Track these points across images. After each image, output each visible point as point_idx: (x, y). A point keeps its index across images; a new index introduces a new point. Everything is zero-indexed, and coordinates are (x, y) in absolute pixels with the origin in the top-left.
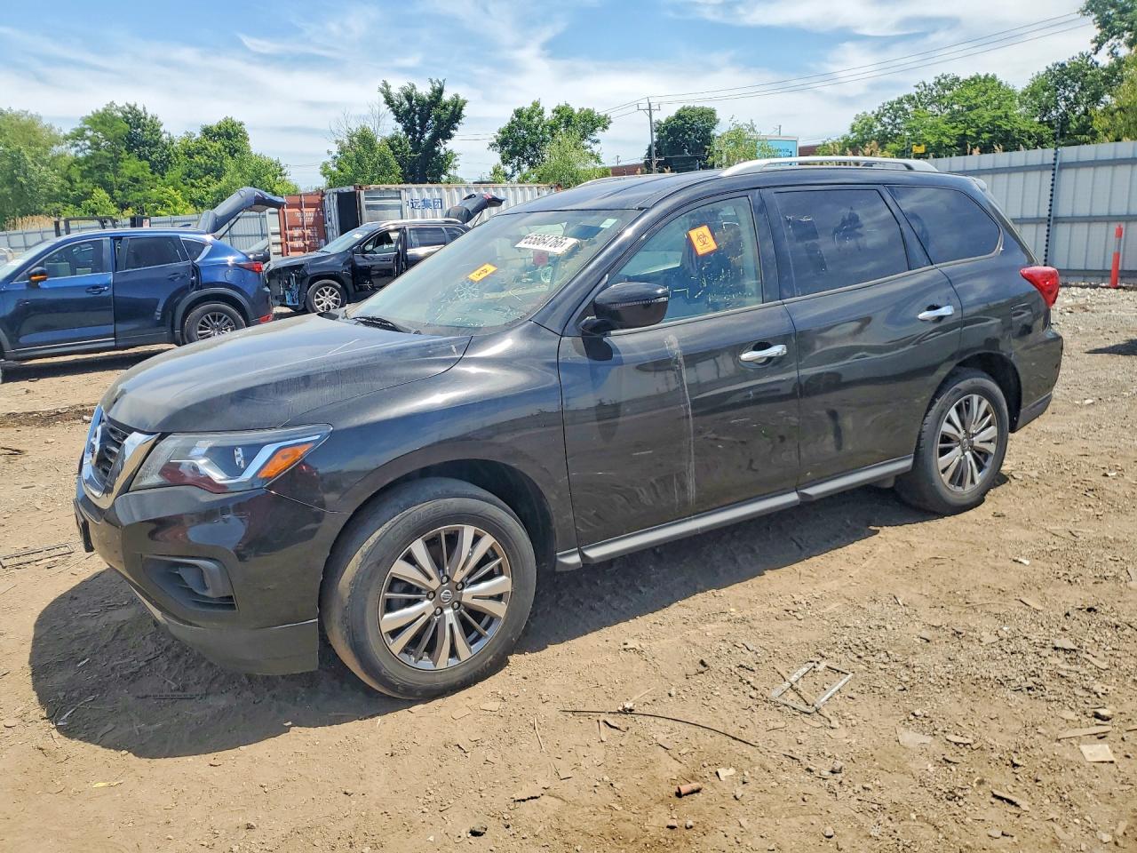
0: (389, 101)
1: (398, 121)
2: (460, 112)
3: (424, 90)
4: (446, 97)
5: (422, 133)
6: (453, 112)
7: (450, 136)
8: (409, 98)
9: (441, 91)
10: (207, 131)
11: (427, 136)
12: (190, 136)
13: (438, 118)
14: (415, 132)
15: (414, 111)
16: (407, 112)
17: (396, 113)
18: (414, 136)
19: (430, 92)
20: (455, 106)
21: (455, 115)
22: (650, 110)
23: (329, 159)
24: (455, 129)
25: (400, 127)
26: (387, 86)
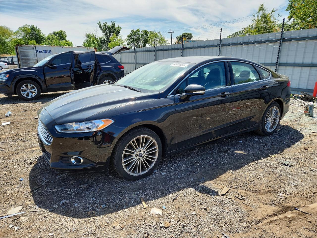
0: (100, 27)
1: (103, 32)
2: (119, 30)
3: (109, 24)
4: (116, 26)
8: (105, 26)
9: (114, 25)
10: (55, 34)
12: (50, 34)
13: (114, 32)
15: (107, 30)
16: (105, 30)
17: (102, 30)
18: (107, 37)
19: (111, 25)
22: (171, 33)
25: (104, 34)
26: (100, 23)
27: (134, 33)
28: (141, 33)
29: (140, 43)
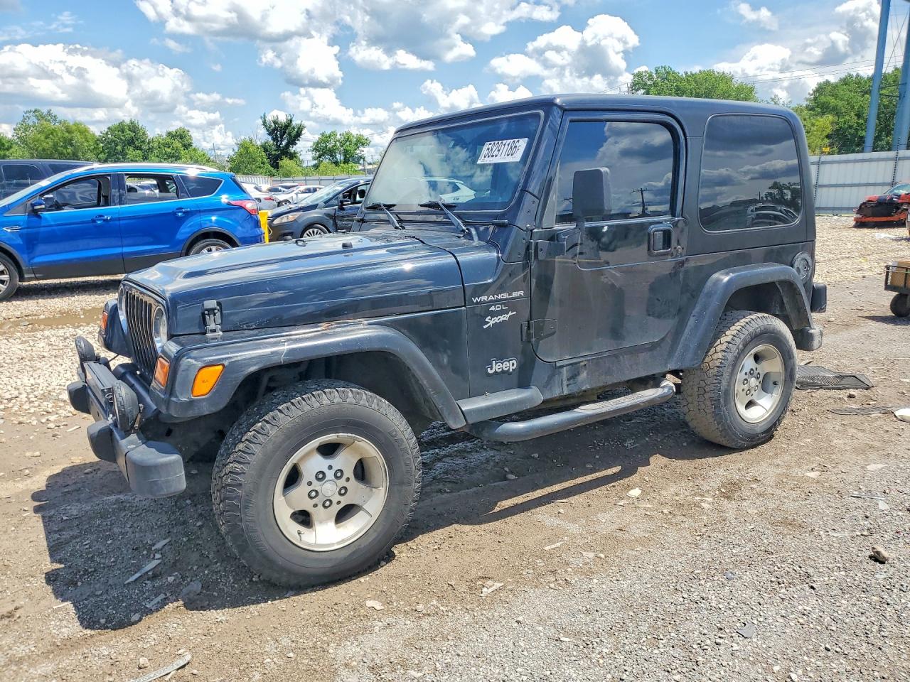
0: (264, 123)
1: (269, 134)
2: (301, 131)
3: (283, 119)
4: (294, 123)
5: (282, 141)
6: (297, 132)
7: (296, 144)
8: (275, 122)
9: (291, 121)
10: (169, 134)
11: (284, 143)
12: (160, 136)
13: (289, 134)
14: (278, 141)
15: (277, 130)
16: (273, 130)
17: (268, 130)
18: (277, 143)
19: (285, 121)
20: (299, 128)
21: (299, 134)
23: (232, 153)
24: (298, 140)
25: (270, 138)
26: (265, 116)
27: (326, 138)
28: (338, 137)
29: (338, 156)
